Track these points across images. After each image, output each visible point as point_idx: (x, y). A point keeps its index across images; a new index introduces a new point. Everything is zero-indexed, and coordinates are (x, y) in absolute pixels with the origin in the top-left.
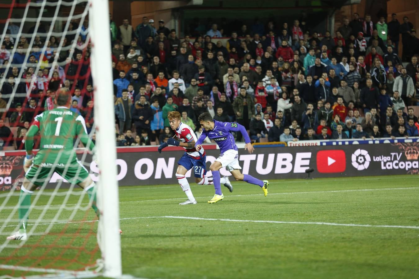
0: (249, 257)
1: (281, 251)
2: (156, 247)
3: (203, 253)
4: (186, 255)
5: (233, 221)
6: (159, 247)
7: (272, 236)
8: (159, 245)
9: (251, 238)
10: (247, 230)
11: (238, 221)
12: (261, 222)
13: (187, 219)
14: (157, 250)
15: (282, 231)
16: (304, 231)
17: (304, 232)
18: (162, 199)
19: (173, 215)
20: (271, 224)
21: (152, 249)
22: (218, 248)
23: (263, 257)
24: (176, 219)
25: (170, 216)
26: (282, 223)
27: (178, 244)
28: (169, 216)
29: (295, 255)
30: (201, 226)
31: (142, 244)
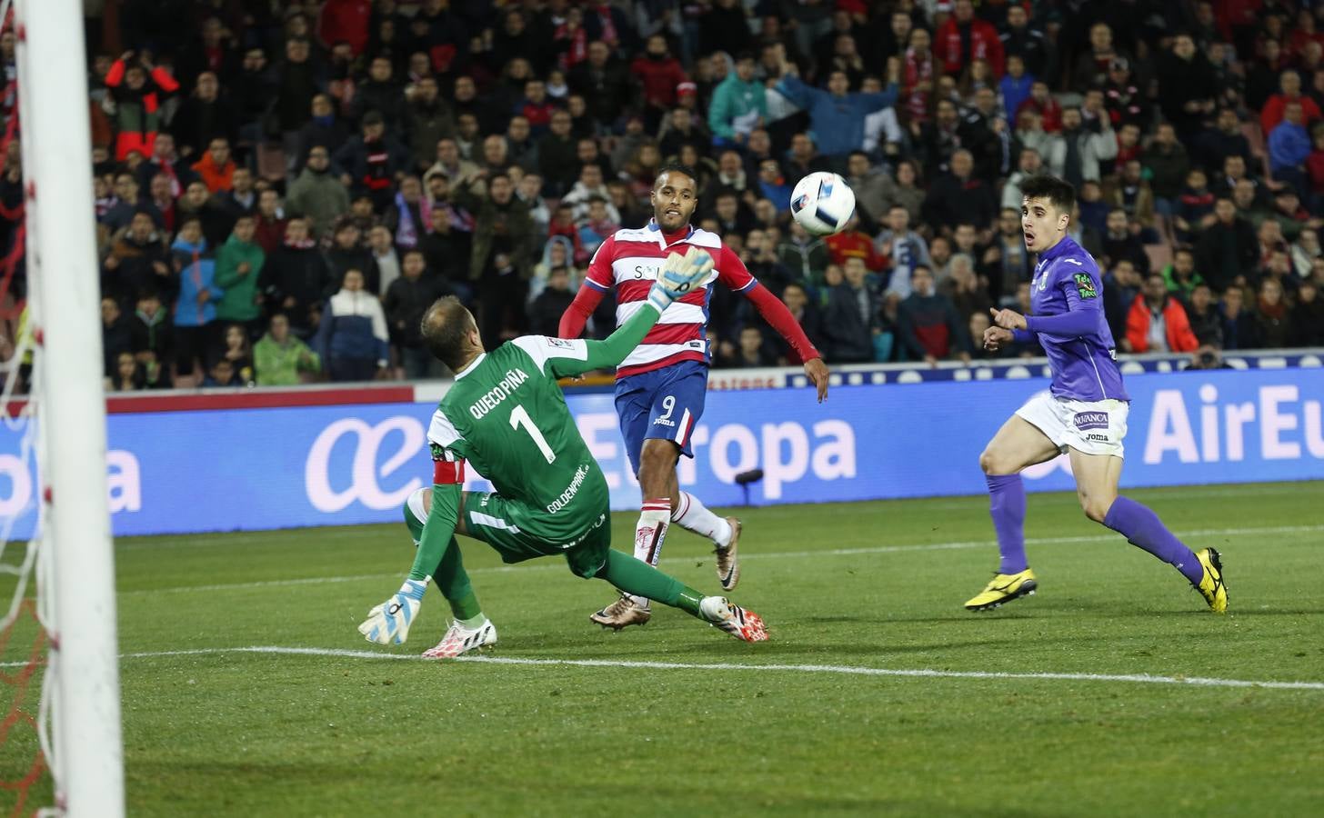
0: (580, 792)
1: (692, 771)
2: (236, 759)
3: (410, 779)
4: (352, 787)
5: (499, 664)
6: (246, 760)
7: (648, 717)
8: (247, 754)
9: (576, 726)
10: (555, 694)
11: (519, 661)
12: (601, 666)
13: (332, 657)
14: (244, 769)
15: (683, 697)
16: (760, 695)
17: (761, 699)
18: (228, 582)
19: (278, 642)
20: (640, 672)
21: (226, 767)
22: (462, 762)
23: (631, 790)
24: (292, 656)
25: (269, 645)
26: (676, 669)
27: (314, 750)
28: (265, 645)
29: (745, 784)
30: (387, 683)
31: (184, 751)
